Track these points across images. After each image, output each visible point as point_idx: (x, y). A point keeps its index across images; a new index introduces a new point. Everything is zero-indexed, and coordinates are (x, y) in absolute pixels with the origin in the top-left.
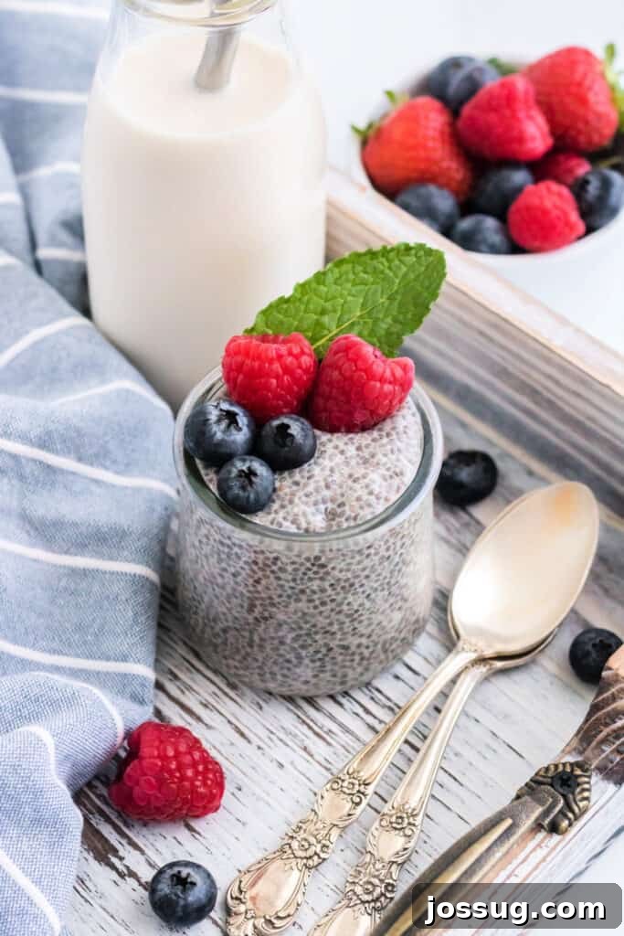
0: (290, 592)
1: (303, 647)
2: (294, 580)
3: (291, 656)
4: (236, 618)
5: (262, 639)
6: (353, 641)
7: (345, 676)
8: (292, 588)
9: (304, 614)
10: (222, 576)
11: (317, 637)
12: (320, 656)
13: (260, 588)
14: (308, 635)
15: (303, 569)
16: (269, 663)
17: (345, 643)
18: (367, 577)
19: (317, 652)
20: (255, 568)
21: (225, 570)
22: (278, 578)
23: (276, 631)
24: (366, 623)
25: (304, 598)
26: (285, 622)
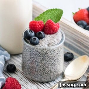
0: (42, 59)
1: (44, 71)
2: (43, 57)
3: (42, 73)
4: (33, 67)
5: (37, 70)
6: (52, 70)
7: (51, 77)
8: (42, 58)
9: (44, 64)
10: (31, 59)
11: (46, 69)
12: (47, 73)
13: (37, 59)
14: (45, 68)
15: (44, 54)
16: (38, 75)
17: (51, 70)
18: (54, 57)
19: (46, 72)
20: (36, 55)
21: (31, 57)
22: (40, 57)
23: (40, 68)
24: (54, 66)
25: (44, 60)
26: (41, 66)
